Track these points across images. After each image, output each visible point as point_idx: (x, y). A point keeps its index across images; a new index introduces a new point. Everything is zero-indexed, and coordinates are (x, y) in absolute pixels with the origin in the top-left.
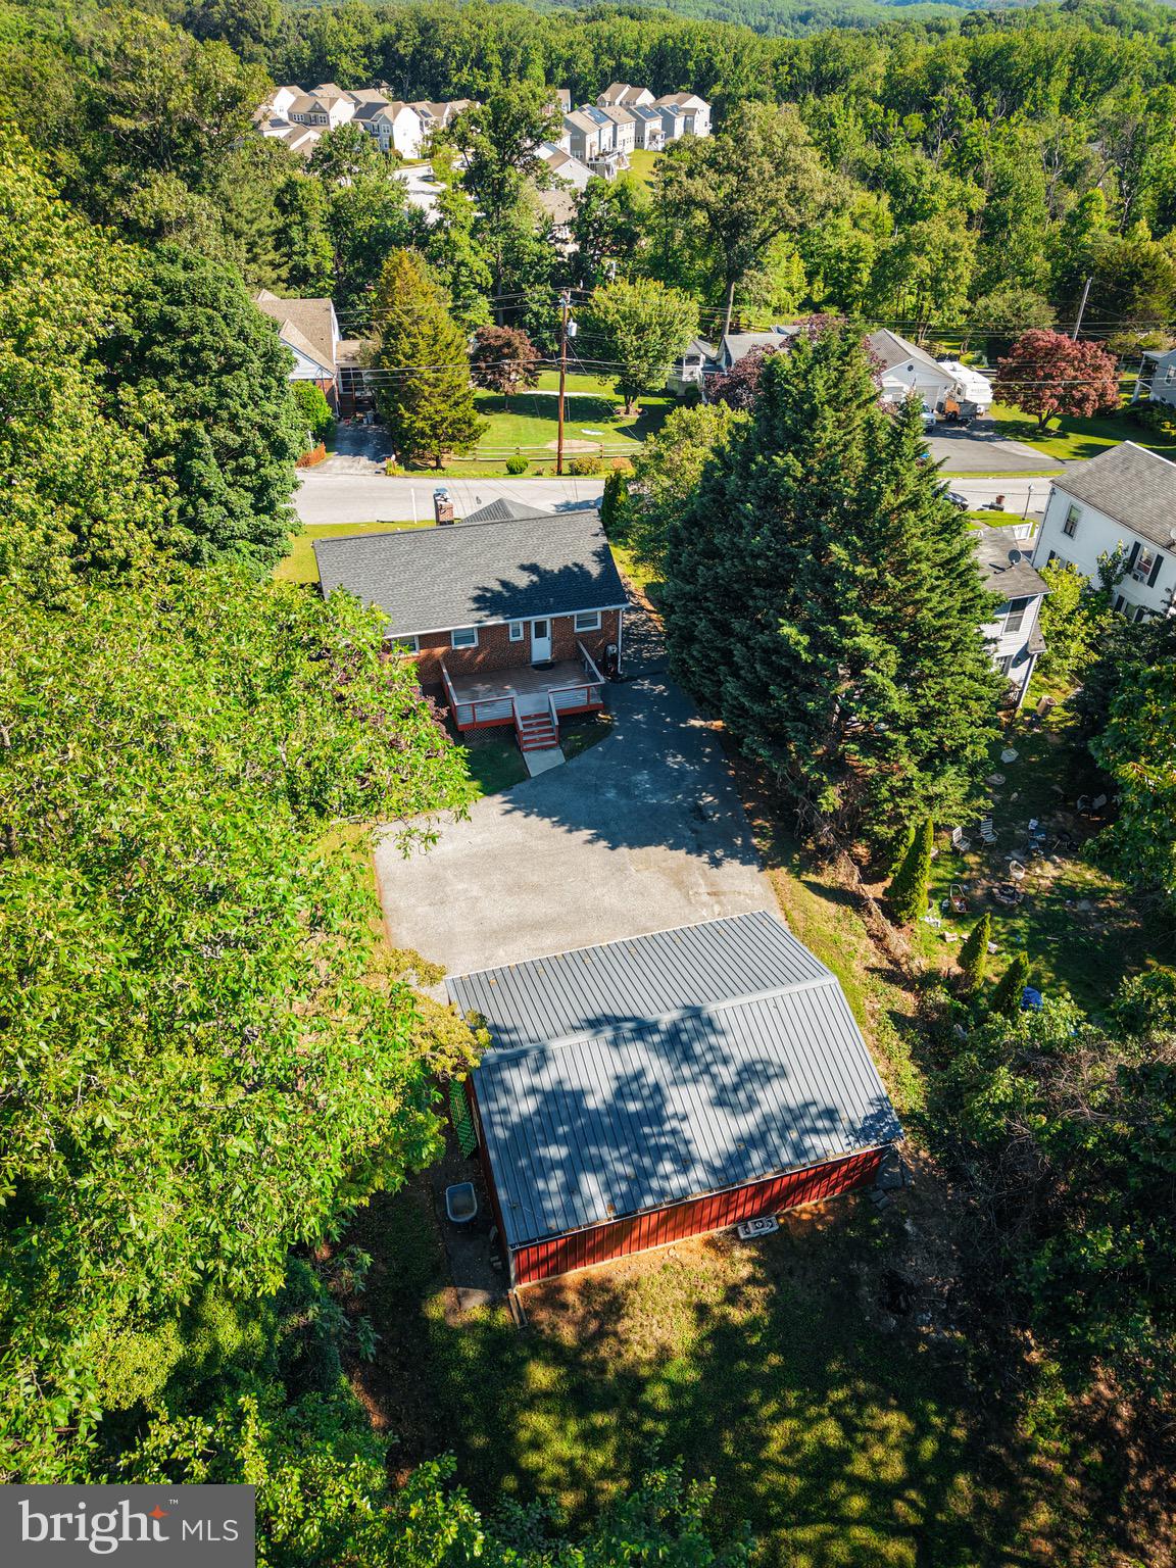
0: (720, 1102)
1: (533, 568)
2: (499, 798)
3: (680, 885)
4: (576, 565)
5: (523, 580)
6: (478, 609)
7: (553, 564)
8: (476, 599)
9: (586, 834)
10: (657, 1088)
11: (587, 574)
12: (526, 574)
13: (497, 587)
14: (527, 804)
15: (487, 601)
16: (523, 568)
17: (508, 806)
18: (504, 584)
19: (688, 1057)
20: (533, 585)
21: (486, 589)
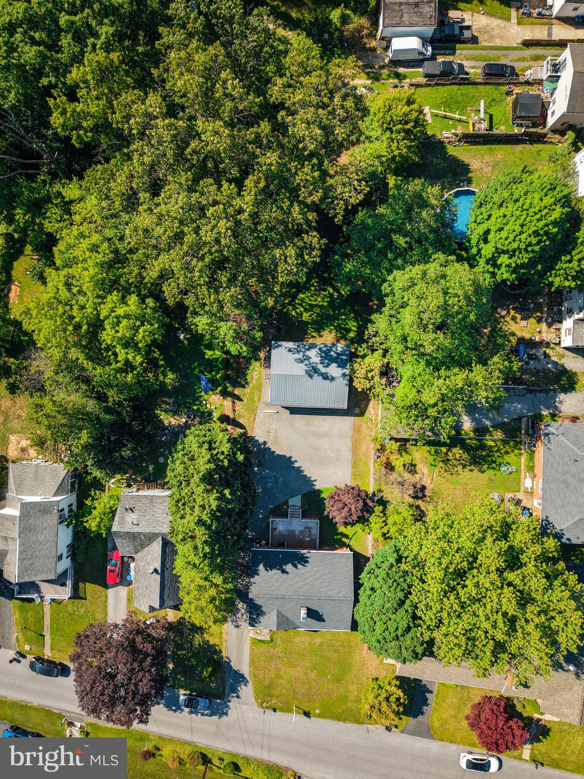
0: (310, 358)
1: (284, 572)
2: (317, 488)
3: (276, 438)
4: (268, 571)
5: (289, 567)
6: (307, 557)
7: (276, 573)
8: (307, 562)
9: (296, 465)
10: (321, 363)
11: (264, 566)
12: (287, 570)
13: (299, 566)
14: (308, 482)
15: (304, 560)
16: (287, 573)
17: (314, 483)
18: (296, 567)
19: (313, 367)
20: (286, 564)
21: (303, 565)
